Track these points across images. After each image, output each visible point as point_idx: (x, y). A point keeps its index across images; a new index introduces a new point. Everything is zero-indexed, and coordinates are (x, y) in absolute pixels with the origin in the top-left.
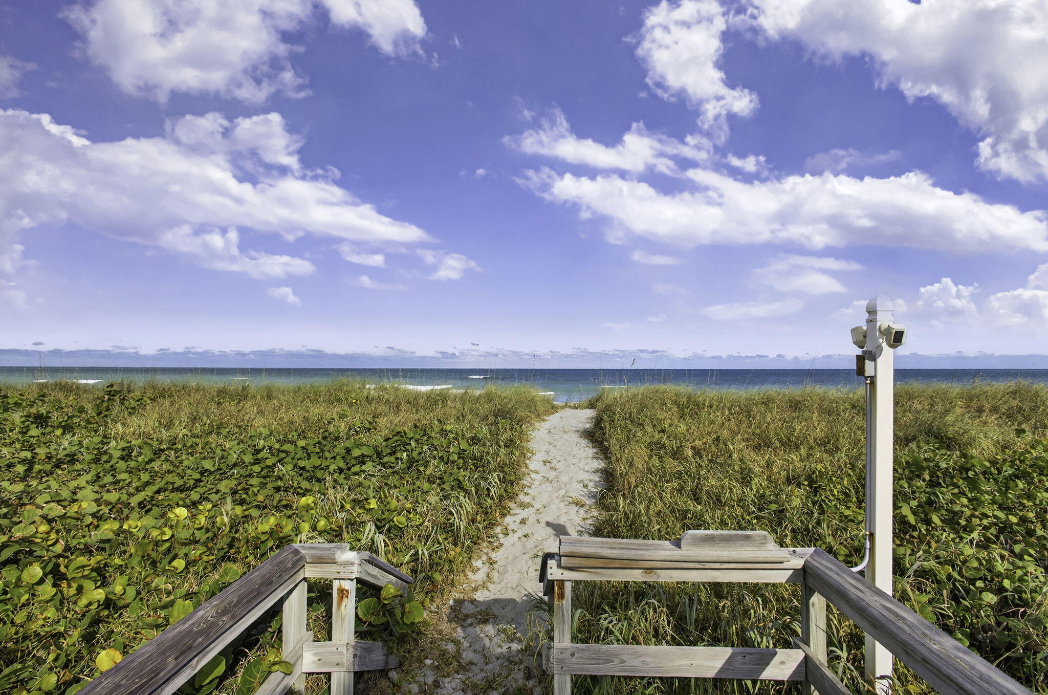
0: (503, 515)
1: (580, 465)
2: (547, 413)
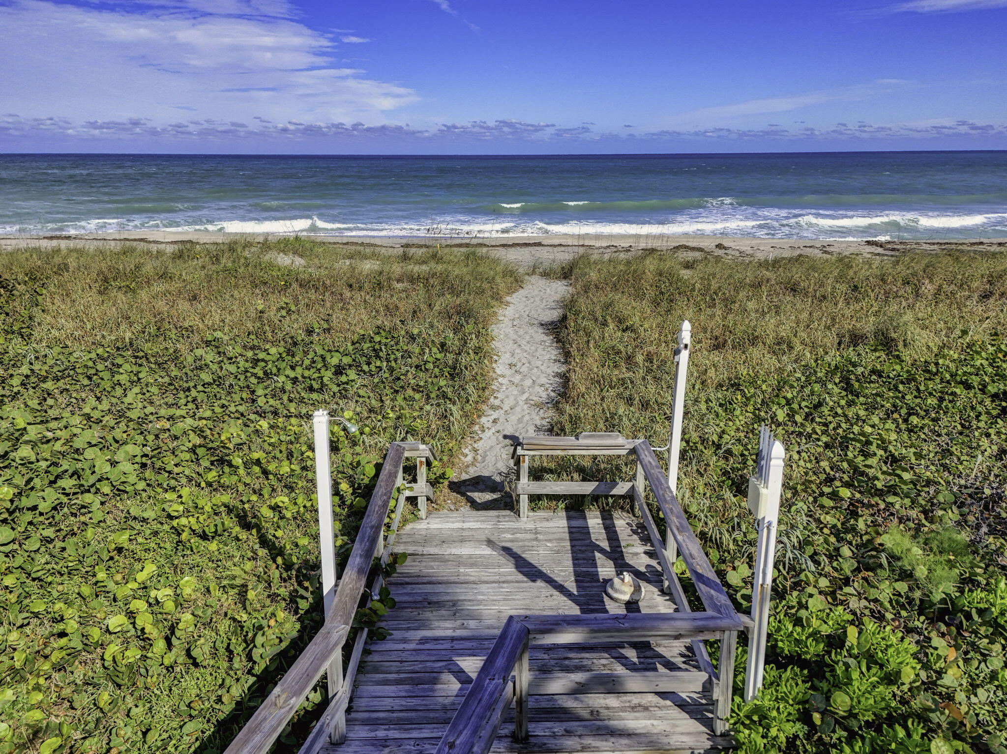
0: (479, 417)
1: (542, 368)
2: (511, 291)
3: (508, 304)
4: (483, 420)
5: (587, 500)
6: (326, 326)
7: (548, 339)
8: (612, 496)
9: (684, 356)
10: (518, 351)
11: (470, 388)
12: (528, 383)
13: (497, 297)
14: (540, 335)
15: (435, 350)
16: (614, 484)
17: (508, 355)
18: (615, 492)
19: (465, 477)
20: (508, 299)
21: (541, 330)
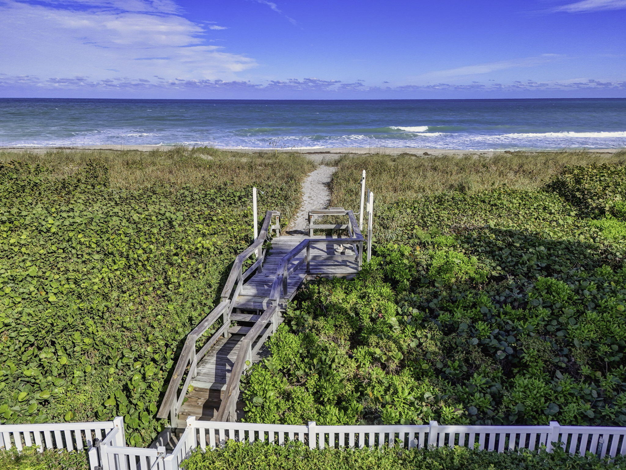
0: (296, 213)
2: (310, 171)
3: (309, 176)
4: (298, 214)
5: (333, 231)
6: (232, 182)
7: (326, 188)
8: (341, 230)
9: (364, 181)
10: (312, 192)
11: (293, 202)
12: (316, 203)
13: (304, 172)
14: (322, 187)
15: (278, 190)
16: (341, 226)
17: (308, 194)
18: (342, 228)
19: (291, 230)
20: (309, 174)
21: (322, 185)
